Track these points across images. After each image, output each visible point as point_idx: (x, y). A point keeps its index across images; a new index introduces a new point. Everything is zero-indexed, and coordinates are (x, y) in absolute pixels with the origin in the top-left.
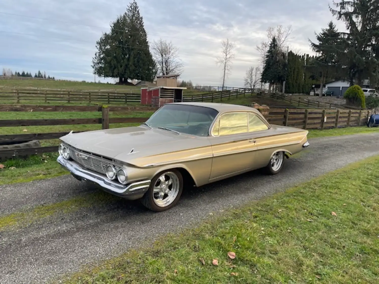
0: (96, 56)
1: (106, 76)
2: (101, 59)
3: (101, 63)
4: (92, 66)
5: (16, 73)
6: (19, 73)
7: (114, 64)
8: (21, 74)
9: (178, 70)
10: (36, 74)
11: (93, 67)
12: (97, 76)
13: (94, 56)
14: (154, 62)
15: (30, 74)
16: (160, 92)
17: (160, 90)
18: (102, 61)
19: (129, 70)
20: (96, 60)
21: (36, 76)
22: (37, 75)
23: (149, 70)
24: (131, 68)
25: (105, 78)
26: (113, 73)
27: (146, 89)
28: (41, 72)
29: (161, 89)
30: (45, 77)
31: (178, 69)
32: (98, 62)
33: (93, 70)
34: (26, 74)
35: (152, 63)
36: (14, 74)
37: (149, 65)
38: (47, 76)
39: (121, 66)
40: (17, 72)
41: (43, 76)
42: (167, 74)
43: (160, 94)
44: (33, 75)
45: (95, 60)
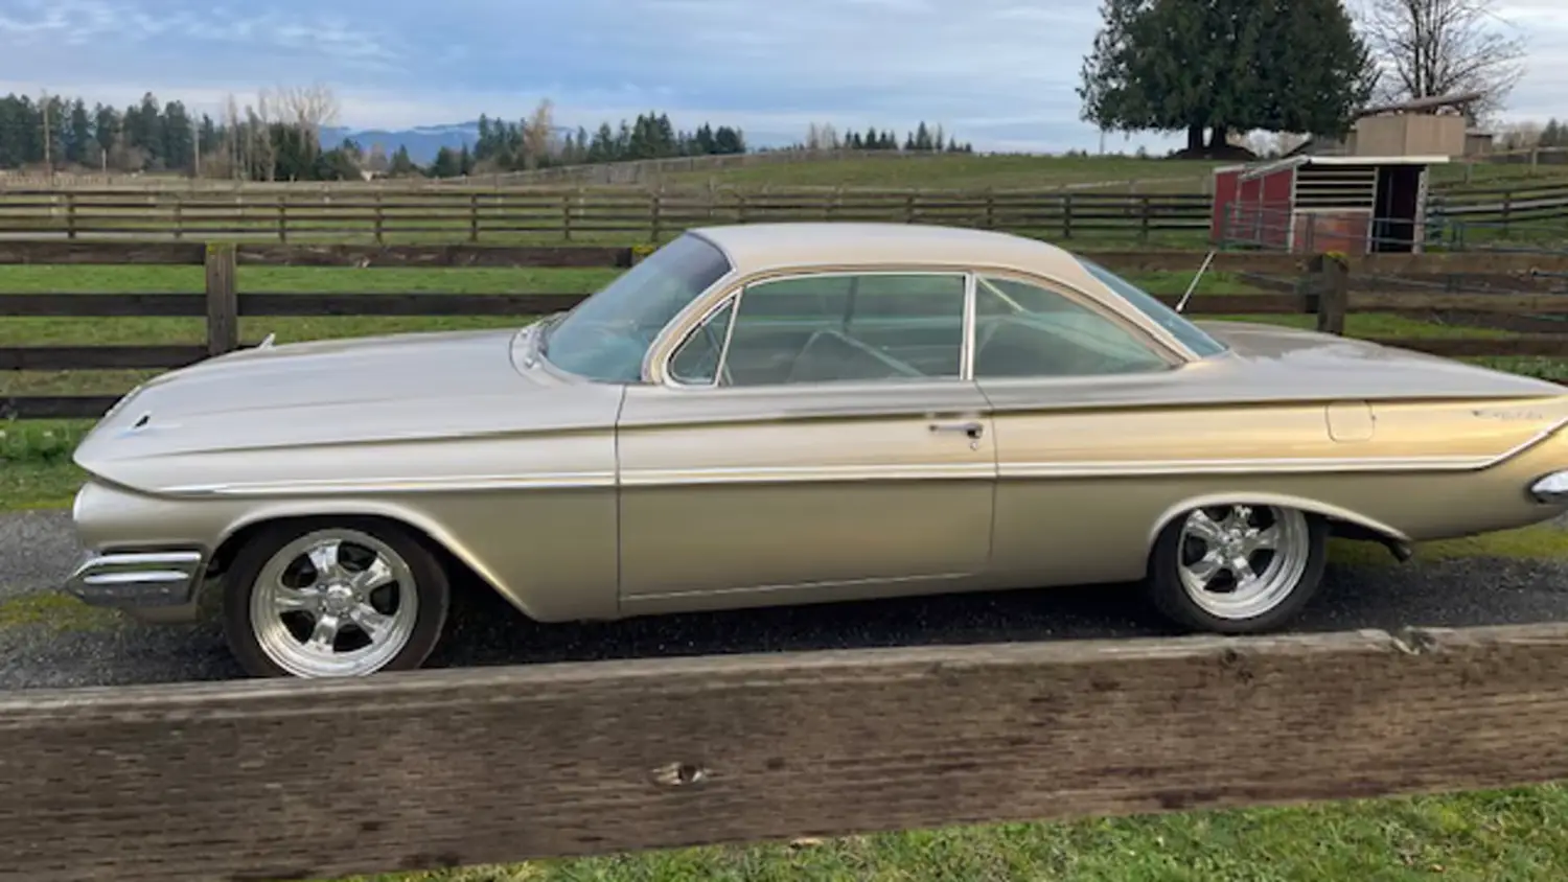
0: (1099, 49)
1: (1133, 124)
2: (1118, 59)
3: (1114, 77)
4: (1077, 90)
5: (848, 136)
6: (857, 136)
7: (1167, 76)
8: (863, 138)
9: (1493, 74)
10: (910, 135)
11: (1083, 95)
12: (1093, 127)
13: (1090, 51)
14: (1360, 44)
15: (893, 137)
16: (1295, 182)
17: (1295, 173)
18: (1122, 66)
19: (1233, 91)
20: (1098, 65)
21: (910, 145)
22: (914, 140)
23: (1329, 83)
24: (1239, 85)
25: (1132, 134)
26: (1159, 110)
27: (1234, 174)
28: (928, 126)
29: (1302, 168)
30: (939, 146)
31: (1494, 67)
32: (1105, 71)
33: (1080, 104)
34: (878, 138)
36: (842, 140)
37: (1329, 63)
38: (946, 143)
39: (1196, 82)
40: (853, 133)
41: (934, 141)
42: (1429, 94)
43: (1294, 192)
44: (901, 140)
45: (1092, 65)
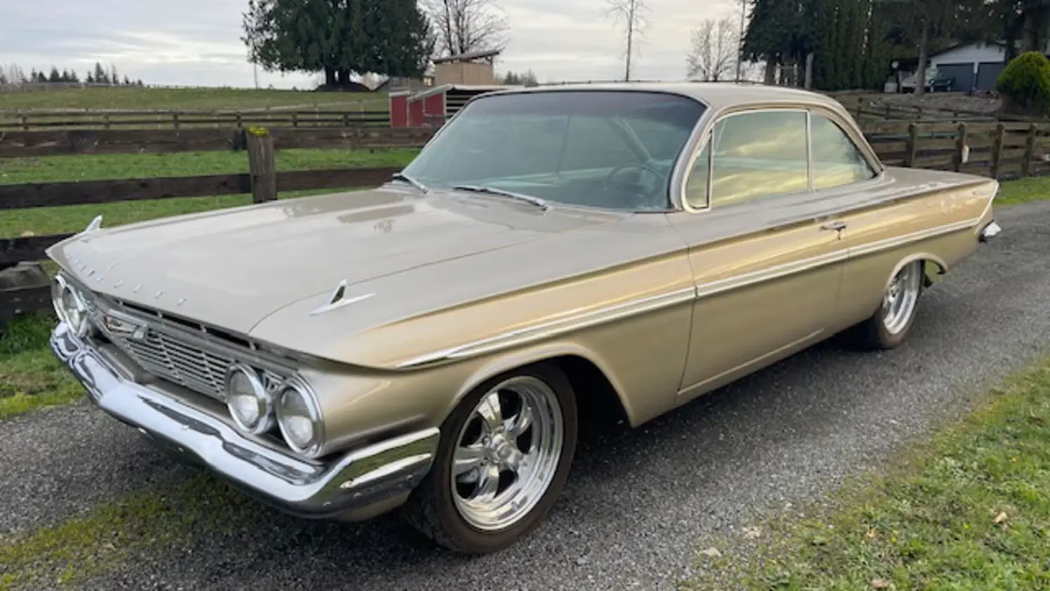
0: (254, 9)
1: (287, 66)
2: (269, 16)
3: (268, 30)
4: (242, 39)
5: (34, 75)
6: (41, 75)
7: (307, 31)
8: (47, 75)
9: (495, 40)
10: (89, 73)
11: (247, 43)
12: (260, 67)
13: (247, 10)
14: (424, 17)
15: (74, 75)
16: (445, 102)
17: (445, 96)
18: (272, 22)
19: (352, 43)
20: (254, 21)
21: (90, 79)
22: (93, 76)
23: (410, 42)
24: (356, 40)
25: (285, 73)
26: (305, 55)
27: (404, 97)
28: (103, 68)
29: (449, 93)
30: (115, 81)
31: (494, 35)
32: (260, 25)
33: (245, 51)
34: (61, 75)
35: (417, 22)
36: (29, 77)
37: (408, 30)
38: (121, 80)
39: (328, 37)
40: (38, 72)
41: (110, 77)
42: (462, 51)
43: (446, 108)
44: (82, 78)
45: (250, 21)
